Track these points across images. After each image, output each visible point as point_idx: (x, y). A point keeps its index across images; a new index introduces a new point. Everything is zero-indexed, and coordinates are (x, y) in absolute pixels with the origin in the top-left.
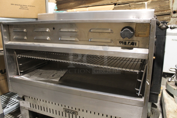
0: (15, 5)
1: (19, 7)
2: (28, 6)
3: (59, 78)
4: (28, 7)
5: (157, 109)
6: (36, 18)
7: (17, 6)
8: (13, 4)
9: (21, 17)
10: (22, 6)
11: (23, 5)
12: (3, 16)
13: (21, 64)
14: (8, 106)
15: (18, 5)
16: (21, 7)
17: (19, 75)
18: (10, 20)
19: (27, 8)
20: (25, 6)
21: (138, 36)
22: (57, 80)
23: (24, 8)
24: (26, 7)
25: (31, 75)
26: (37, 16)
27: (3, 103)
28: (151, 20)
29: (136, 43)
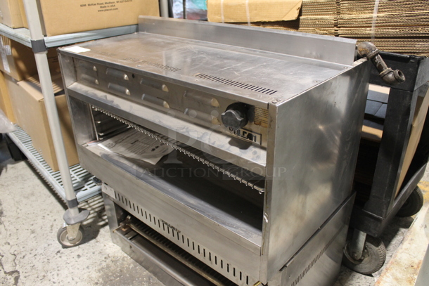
0: (89, 5)
1: (98, 7)
2: (118, 2)
3: (159, 159)
4: (116, 4)
5: (377, 248)
6: (136, 22)
7: (92, 6)
8: (85, 5)
9: (102, 27)
10: (103, 6)
11: (106, 3)
12: (66, 32)
13: (99, 122)
14: (86, 187)
15: (95, 5)
16: (101, 7)
17: (96, 139)
18: (81, 37)
19: (114, 8)
20: (110, 3)
21: (260, 124)
22: (153, 162)
23: (107, 8)
24: (112, 6)
25: (117, 142)
26: (138, 19)
27: (82, 179)
28: (268, 104)
29: (255, 137)
